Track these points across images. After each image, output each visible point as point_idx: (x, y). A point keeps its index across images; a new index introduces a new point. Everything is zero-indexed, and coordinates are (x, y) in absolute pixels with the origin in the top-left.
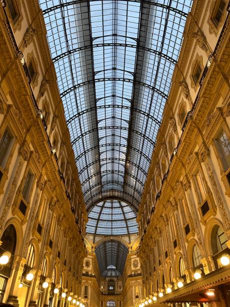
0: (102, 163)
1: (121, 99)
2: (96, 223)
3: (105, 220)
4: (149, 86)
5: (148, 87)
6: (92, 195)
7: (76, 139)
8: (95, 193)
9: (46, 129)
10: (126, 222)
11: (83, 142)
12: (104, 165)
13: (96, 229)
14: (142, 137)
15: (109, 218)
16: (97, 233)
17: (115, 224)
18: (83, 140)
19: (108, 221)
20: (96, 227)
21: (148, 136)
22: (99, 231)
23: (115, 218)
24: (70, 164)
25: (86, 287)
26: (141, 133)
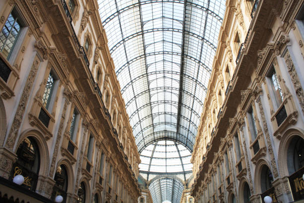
0: (152, 93)
1: (172, 20)
2: (149, 161)
3: (159, 158)
4: (202, 7)
5: (201, 9)
6: (144, 137)
8: (147, 135)
9: (88, 66)
10: (181, 160)
11: (129, 70)
12: (154, 94)
13: (150, 167)
14: (197, 64)
15: (163, 155)
16: (150, 171)
17: (169, 162)
18: (129, 68)
19: (162, 158)
20: (150, 165)
21: (203, 63)
22: (153, 169)
23: (169, 155)
24: (121, 113)
26: (196, 59)
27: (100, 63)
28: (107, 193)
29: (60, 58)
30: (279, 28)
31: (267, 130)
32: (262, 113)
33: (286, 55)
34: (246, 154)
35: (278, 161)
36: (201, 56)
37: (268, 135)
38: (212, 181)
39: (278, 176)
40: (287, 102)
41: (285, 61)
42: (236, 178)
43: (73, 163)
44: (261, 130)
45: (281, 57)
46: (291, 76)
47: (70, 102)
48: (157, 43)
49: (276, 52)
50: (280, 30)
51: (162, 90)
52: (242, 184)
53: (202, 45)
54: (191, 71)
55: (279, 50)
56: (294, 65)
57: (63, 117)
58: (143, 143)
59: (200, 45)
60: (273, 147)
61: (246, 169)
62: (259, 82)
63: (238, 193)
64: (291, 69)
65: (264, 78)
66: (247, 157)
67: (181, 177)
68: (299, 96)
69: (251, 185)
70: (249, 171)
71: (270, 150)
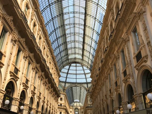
0: (67, 36)
2: (66, 75)
3: (72, 74)
6: (63, 61)
7: (48, 22)
8: (64, 60)
10: (85, 75)
11: (53, 23)
12: (69, 37)
13: (66, 79)
14: (94, 19)
15: (75, 72)
16: (67, 81)
17: (78, 76)
18: (53, 21)
19: (74, 74)
20: (66, 78)
21: (98, 19)
22: (68, 80)
23: (78, 72)
25: (60, 112)
26: (93, 17)
27: (35, 19)
28: (38, 96)
29: (9, 19)
30: (140, 3)
31: (131, 64)
32: (129, 53)
33: (143, 20)
34: (120, 77)
35: (136, 83)
36: (96, 15)
37: (132, 67)
38: (102, 90)
39: (136, 92)
40: (142, 49)
41: (142, 24)
42: (114, 90)
43: (17, 80)
44: (128, 64)
45: (140, 21)
46: (145, 34)
47: (16, 45)
48: (70, 7)
49: (137, 18)
50: (140, 5)
51: (73, 35)
52: (117, 94)
53: (97, 8)
54: (90, 24)
55: (139, 17)
56: (147, 27)
57: (11, 53)
58: (62, 65)
59: (96, 8)
60: (134, 75)
61: (119, 86)
62: (128, 35)
63: (115, 99)
64: (145, 29)
65: (131, 32)
66: (120, 79)
67: (85, 85)
68: (149, 46)
69: (122, 96)
70: (121, 87)
71: (133, 76)
